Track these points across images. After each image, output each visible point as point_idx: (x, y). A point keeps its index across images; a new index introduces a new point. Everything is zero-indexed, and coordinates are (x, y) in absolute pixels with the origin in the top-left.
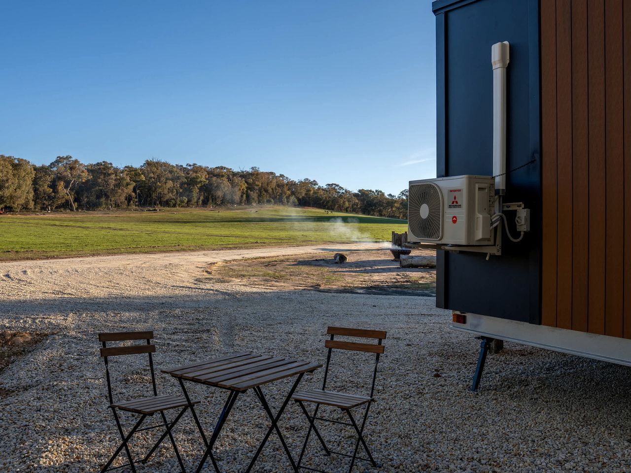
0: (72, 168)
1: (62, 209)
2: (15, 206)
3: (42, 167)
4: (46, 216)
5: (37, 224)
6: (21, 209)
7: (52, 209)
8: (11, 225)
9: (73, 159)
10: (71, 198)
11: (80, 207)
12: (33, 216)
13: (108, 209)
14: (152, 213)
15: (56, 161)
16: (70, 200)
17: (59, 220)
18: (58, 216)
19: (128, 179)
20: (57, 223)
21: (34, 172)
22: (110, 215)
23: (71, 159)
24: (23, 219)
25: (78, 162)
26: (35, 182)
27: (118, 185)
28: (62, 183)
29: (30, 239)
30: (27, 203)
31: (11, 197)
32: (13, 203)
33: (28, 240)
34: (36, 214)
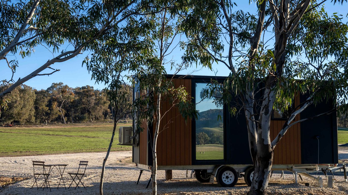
0: (63, 92)
1: (56, 122)
2: (21, 120)
3: (41, 91)
4: (44, 127)
5: (36, 134)
6: (25, 123)
7: (48, 123)
8: (18, 135)
9: (64, 85)
10: (62, 113)
11: (69, 120)
12: (34, 128)
13: (90, 121)
14: (122, 124)
15: (52, 86)
16: (62, 115)
17: (53, 131)
18: (52, 127)
19: (105, 99)
20: (51, 133)
21: (35, 95)
22: (91, 126)
23: (63, 85)
24: (27, 130)
25: (68, 87)
26: (36, 102)
27: (97, 104)
28: (56, 103)
29: (30, 144)
30: (30, 118)
31: (19, 114)
32: (20, 118)
33: (28, 145)
34: (36, 126)
